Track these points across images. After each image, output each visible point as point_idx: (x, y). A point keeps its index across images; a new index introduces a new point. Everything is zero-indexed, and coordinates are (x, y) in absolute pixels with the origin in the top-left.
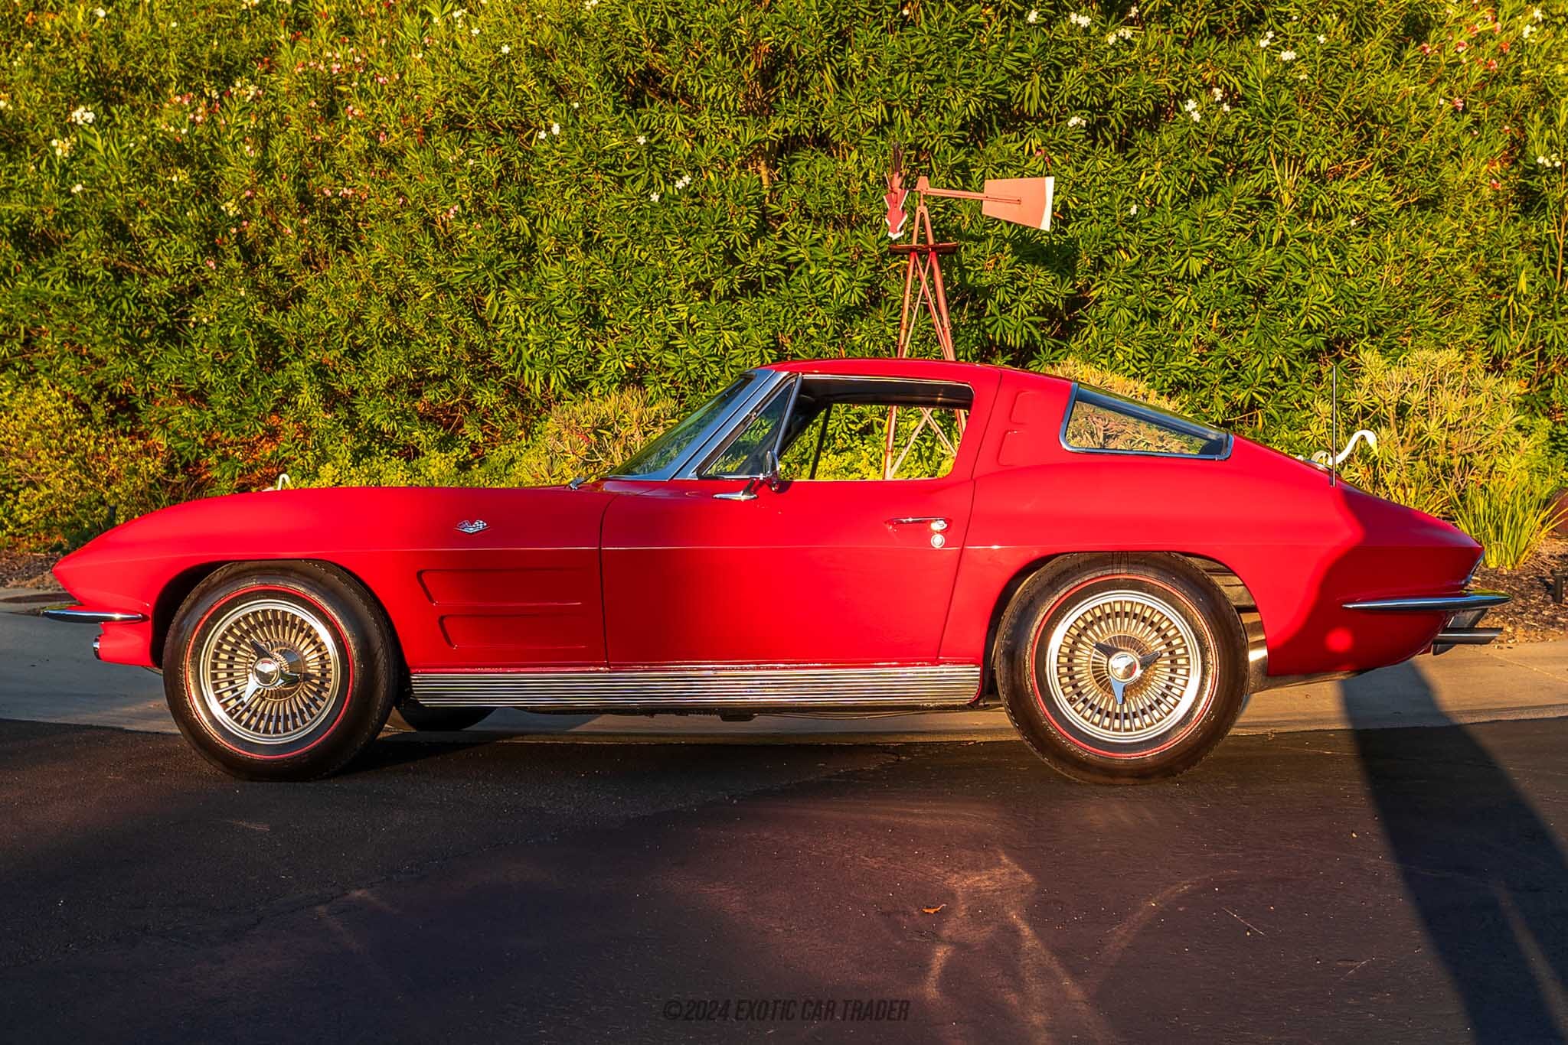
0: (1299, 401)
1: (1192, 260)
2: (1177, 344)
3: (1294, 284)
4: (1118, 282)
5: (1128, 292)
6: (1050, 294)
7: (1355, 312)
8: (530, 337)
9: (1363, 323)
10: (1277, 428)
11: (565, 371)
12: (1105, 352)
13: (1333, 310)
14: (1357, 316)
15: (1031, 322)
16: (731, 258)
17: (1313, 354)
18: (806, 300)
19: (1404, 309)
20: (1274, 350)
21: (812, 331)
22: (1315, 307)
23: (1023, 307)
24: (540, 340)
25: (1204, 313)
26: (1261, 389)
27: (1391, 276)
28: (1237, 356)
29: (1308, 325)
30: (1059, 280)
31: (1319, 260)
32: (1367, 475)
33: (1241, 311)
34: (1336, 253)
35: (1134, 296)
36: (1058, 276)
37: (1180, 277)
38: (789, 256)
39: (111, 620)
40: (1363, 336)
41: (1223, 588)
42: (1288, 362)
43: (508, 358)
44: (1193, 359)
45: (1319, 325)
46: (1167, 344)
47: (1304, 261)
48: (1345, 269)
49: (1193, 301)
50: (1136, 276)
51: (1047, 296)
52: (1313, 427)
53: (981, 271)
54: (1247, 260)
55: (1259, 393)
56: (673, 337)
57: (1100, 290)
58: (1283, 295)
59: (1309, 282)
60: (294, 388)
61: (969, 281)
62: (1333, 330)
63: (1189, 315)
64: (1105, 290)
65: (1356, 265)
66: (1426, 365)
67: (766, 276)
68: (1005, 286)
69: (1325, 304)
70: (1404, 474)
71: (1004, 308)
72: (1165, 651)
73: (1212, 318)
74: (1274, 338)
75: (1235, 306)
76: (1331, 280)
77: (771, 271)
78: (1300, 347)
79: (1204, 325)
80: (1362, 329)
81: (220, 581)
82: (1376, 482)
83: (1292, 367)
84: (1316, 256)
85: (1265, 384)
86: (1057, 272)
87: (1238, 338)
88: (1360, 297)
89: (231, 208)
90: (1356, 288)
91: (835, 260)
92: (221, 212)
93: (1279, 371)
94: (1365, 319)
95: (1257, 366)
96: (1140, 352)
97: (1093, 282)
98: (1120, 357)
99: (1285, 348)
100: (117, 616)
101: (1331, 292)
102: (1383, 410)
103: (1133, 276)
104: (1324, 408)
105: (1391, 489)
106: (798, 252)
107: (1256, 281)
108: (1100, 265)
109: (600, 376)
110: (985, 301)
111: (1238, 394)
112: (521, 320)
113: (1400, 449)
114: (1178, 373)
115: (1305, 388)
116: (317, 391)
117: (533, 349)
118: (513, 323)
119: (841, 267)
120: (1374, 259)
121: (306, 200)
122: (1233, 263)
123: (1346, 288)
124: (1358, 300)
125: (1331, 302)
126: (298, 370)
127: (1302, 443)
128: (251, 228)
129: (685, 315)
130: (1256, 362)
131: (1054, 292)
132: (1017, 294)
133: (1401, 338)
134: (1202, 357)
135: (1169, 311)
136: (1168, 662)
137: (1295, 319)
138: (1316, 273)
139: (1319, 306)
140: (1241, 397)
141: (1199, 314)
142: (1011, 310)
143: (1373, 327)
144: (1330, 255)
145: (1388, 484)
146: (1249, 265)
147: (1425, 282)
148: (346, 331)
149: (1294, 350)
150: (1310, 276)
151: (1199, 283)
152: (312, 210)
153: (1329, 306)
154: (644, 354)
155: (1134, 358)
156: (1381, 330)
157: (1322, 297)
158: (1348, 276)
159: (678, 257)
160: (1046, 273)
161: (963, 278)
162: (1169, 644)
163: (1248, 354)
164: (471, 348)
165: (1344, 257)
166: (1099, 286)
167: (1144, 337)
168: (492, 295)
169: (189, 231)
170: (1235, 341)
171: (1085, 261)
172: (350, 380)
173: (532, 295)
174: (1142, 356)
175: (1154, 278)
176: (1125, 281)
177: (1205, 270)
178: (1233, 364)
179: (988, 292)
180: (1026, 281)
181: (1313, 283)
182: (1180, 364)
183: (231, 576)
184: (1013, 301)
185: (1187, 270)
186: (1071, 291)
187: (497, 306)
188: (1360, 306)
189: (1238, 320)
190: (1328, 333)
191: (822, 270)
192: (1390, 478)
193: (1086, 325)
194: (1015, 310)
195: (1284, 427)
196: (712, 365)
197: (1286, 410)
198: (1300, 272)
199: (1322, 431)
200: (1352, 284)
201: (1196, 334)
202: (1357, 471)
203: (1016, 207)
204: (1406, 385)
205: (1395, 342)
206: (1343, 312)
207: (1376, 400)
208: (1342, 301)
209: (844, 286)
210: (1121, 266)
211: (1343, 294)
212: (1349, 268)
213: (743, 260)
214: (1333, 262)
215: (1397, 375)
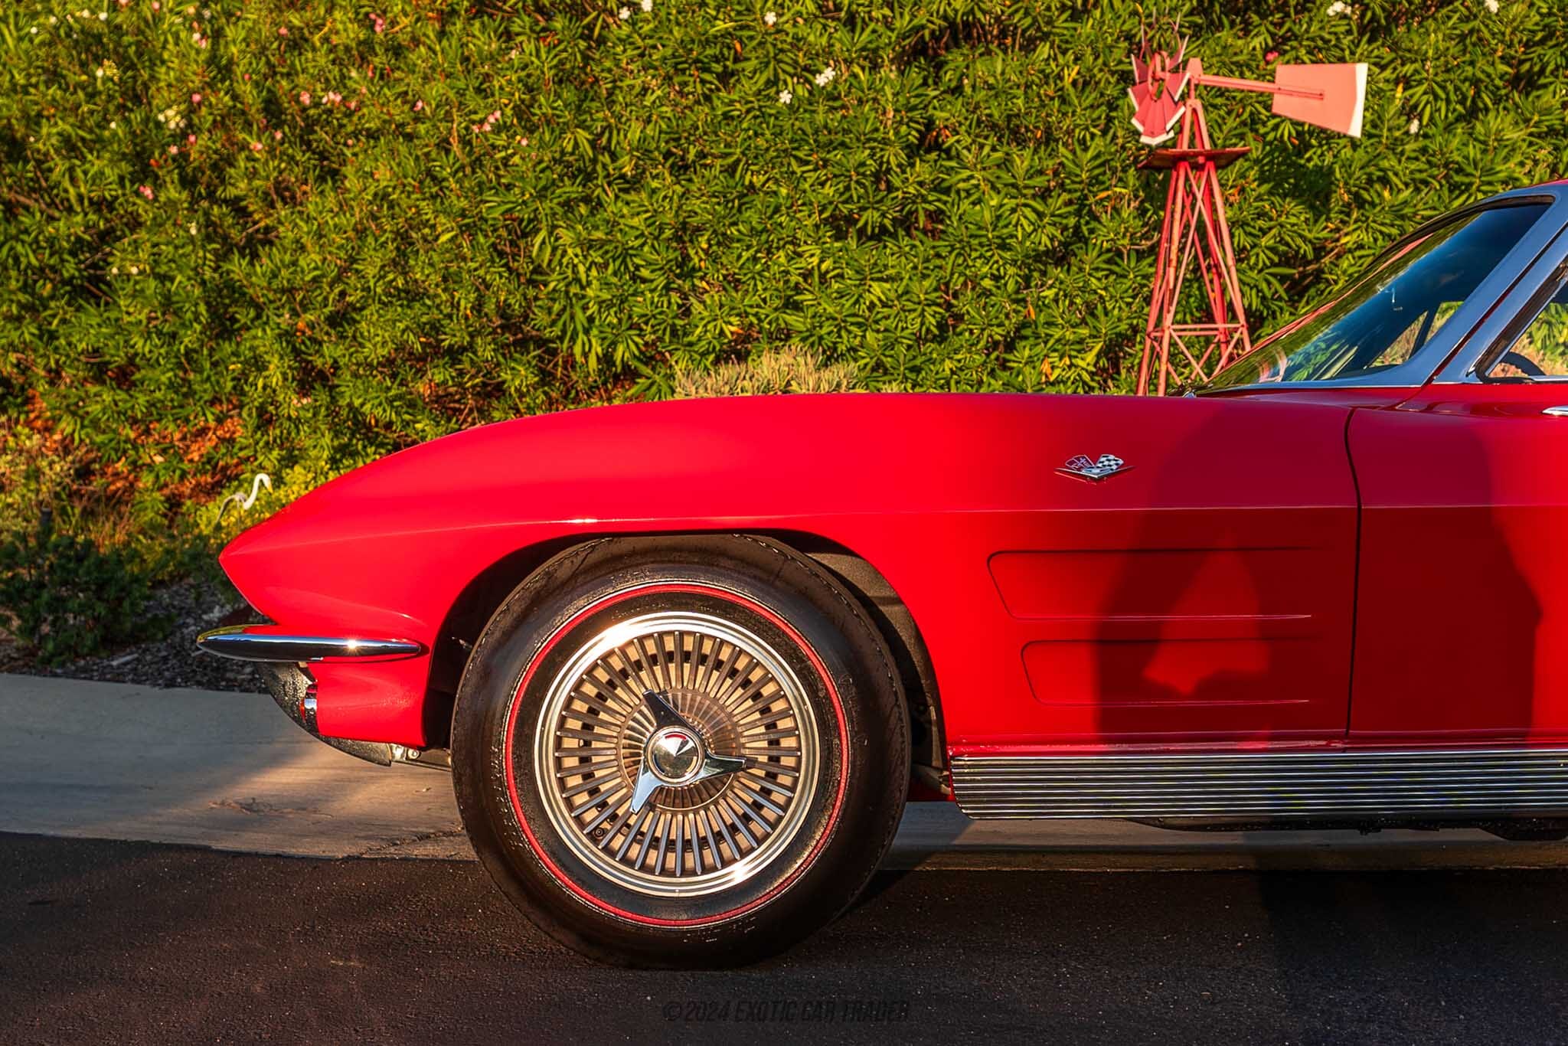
6: (1302, 238)
8: (590, 292)
11: (637, 339)
15: (1274, 275)
16: (883, 183)
18: (984, 240)
21: (987, 283)
23: (1262, 256)
24: (605, 295)
30: (1312, 219)
38: (959, 181)
39: (338, 653)
43: (553, 323)
51: (1297, 239)
56: (797, 289)
60: (258, 364)
67: (926, 210)
68: (1247, 225)
77: (930, 203)
81: (574, 576)
86: (1310, 208)
89: (172, 118)
92: (159, 125)
97: (1346, 225)
100: (352, 644)
106: (972, 177)
108: (1355, 202)
109: (691, 344)
112: (582, 269)
116: (290, 367)
117: (593, 308)
118: (569, 272)
121: (272, 109)
126: (262, 339)
128: (199, 145)
129: (815, 260)
131: (1306, 235)
132: (1258, 237)
142: (1248, 258)
148: (331, 285)
152: (278, 126)
154: (756, 315)
159: (810, 181)
160: (1300, 209)
164: (503, 311)
166: (1355, 230)
168: (543, 234)
169: (115, 146)
171: (1341, 197)
172: (332, 351)
173: (599, 235)
180: (1271, 220)
183: (597, 566)
184: (1253, 247)
186: (1323, 234)
187: (549, 250)
191: (1007, 200)
194: (1253, 258)
196: (852, 328)
203: (1315, 103)
213: (900, 186)
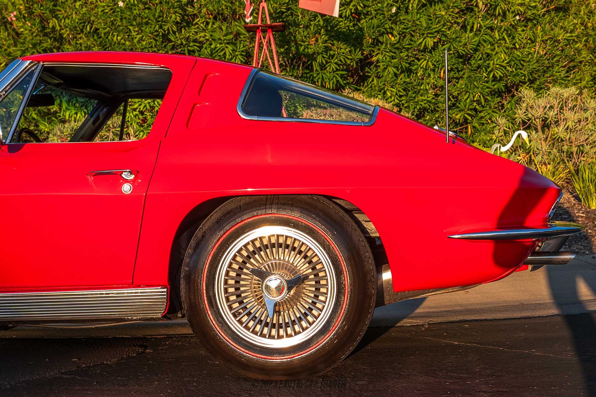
0: (490, 119)
1: (428, 39)
2: (422, 88)
3: (486, 53)
4: (387, 52)
5: (393, 58)
6: (348, 59)
7: (521, 69)
9: (525, 75)
10: (479, 134)
12: (380, 91)
13: (508, 68)
14: (522, 71)
15: (338, 74)
16: (166, 38)
17: (499, 93)
19: (548, 68)
20: (476, 90)
22: (498, 66)
23: (334, 66)
25: (437, 69)
26: (469, 112)
27: (539, 49)
28: (455, 94)
29: (494, 76)
30: (353, 51)
31: (499, 40)
32: (526, 158)
33: (457, 68)
34: (509, 36)
35: (396, 60)
36: (352, 48)
37: (422, 49)
40: (525, 83)
41: (363, 222)
42: (484, 97)
44: (431, 96)
45: (500, 76)
46: (416, 87)
47: (491, 40)
48: (514, 44)
49: (430, 63)
50: (398, 49)
51: (346, 60)
52: (496, 132)
53: (308, 45)
54: (458, 39)
55: (467, 114)
57: (377, 57)
58: (481, 59)
59: (495, 52)
61: (301, 50)
62: (509, 79)
63: (429, 71)
64: (380, 57)
65: (520, 42)
66: (557, 96)
68: (322, 53)
69: (504, 64)
70: (545, 157)
71: (323, 67)
72: (310, 274)
73: (440, 73)
74: (475, 83)
75: (453, 65)
76: (506, 51)
77: (192, 47)
78: (490, 88)
79: (436, 77)
80: (525, 79)
82: (531, 161)
83: (486, 100)
84: (498, 37)
85: (471, 109)
86: (352, 46)
87: (456, 84)
88: (523, 61)
90: (521, 55)
91: (225, 39)
93: (479, 102)
94: (526, 73)
95: (466, 100)
96: (399, 91)
97: (374, 52)
98: (389, 94)
99: (482, 89)
101: (507, 58)
102: (534, 121)
103: (395, 48)
104: (502, 121)
105: (538, 166)
107: (464, 51)
108: (376, 42)
110: (312, 63)
111: (457, 115)
113: (543, 143)
114: (422, 103)
115: (493, 112)
119: (228, 43)
120: (530, 39)
122: (451, 40)
123: (515, 55)
124: (522, 62)
125: (508, 63)
127: (491, 141)
130: (466, 97)
131: (350, 57)
132: (329, 58)
133: (546, 84)
134: (436, 95)
135: (417, 69)
136: (314, 283)
137: (487, 73)
138: (498, 47)
139: (500, 65)
140: (458, 117)
141: (434, 70)
142: (326, 68)
143: (531, 77)
144: (506, 37)
145: (536, 163)
146: (460, 42)
147: (559, 53)
149: (487, 90)
150: (495, 49)
151: (433, 53)
153: (505, 65)
155: (396, 94)
156: (535, 79)
157: (502, 60)
158: (517, 49)
159: (137, 39)
160: (345, 46)
161: (297, 49)
162: (314, 268)
163: (461, 93)
165: (514, 38)
166: (377, 54)
167: (402, 83)
170: (454, 85)
171: (368, 40)
174: (401, 94)
175: (408, 49)
176: (391, 51)
177: (436, 45)
178: (454, 98)
179: (312, 57)
180: (334, 51)
181: (497, 53)
182: (423, 98)
184: (327, 63)
185: (425, 45)
186: (360, 56)
188: (522, 65)
189: (455, 73)
190: (506, 81)
191: (218, 45)
192: (537, 159)
193: (370, 77)
194: (329, 68)
195: (483, 133)
197: (483, 124)
198: (489, 47)
199: (501, 134)
200: (518, 53)
201: (432, 81)
202: (519, 155)
203: (318, 3)
204: (546, 107)
205: (542, 86)
206: (514, 69)
207: (530, 116)
208: (513, 63)
209: (231, 54)
210: (388, 43)
211: (514, 59)
212: (516, 44)
213: (174, 40)
214: (508, 41)
215: (542, 102)
